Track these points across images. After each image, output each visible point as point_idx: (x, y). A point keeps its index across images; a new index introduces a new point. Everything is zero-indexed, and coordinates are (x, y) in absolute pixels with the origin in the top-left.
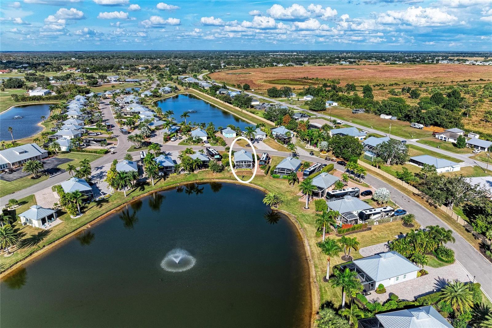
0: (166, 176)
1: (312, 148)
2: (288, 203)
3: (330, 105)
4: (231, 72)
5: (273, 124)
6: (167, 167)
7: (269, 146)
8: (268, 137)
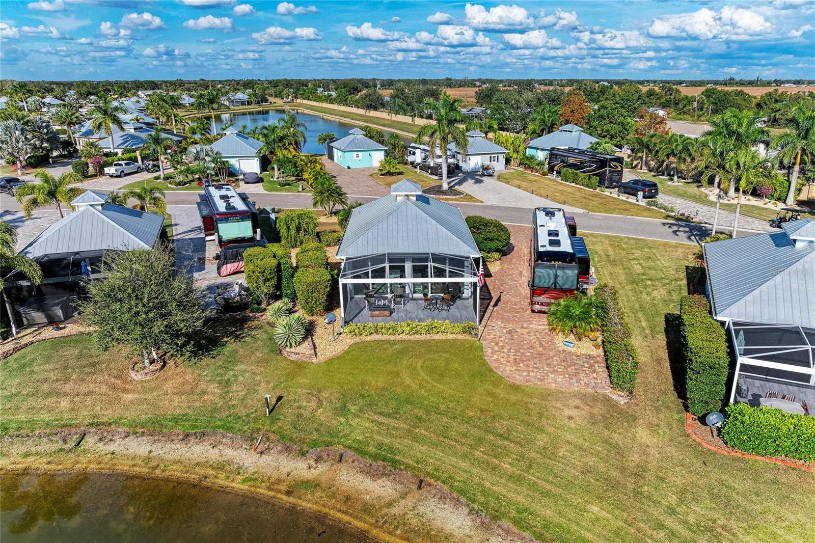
7: (532, 192)
8: (514, 167)
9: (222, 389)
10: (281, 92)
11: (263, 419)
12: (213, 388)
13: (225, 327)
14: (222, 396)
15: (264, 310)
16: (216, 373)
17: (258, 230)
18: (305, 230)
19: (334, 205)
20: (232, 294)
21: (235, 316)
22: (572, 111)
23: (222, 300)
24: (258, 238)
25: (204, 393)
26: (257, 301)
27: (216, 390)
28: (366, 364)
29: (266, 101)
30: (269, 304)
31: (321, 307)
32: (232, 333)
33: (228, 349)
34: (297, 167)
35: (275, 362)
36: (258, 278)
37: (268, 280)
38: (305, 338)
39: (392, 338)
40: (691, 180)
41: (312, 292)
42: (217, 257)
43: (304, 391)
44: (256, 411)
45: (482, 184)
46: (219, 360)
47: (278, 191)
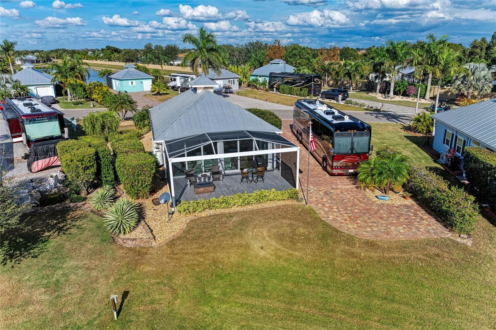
7: (266, 100)
8: (244, 88)
9: (51, 295)
10: (61, 55)
11: (111, 324)
12: (40, 295)
13: (44, 221)
14: (51, 304)
15: (85, 199)
16: (40, 275)
17: (66, 130)
18: (109, 128)
19: (126, 112)
20: (48, 187)
21: (53, 209)
22: (274, 53)
23: (39, 194)
24: (66, 136)
25: (28, 303)
26: (75, 191)
27: (43, 297)
28: (211, 240)
29: (51, 60)
30: (89, 193)
31: (147, 190)
32: (53, 227)
33: (52, 244)
34: (86, 91)
35: (110, 252)
36: (77, 167)
37: (87, 168)
38: (138, 222)
39: (226, 211)
40: (359, 91)
41: (138, 175)
42: (26, 157)
43: (153, 281)
44: (99, 315)
45: (229, 97)
46: (43, 258)
47: (72, 108)
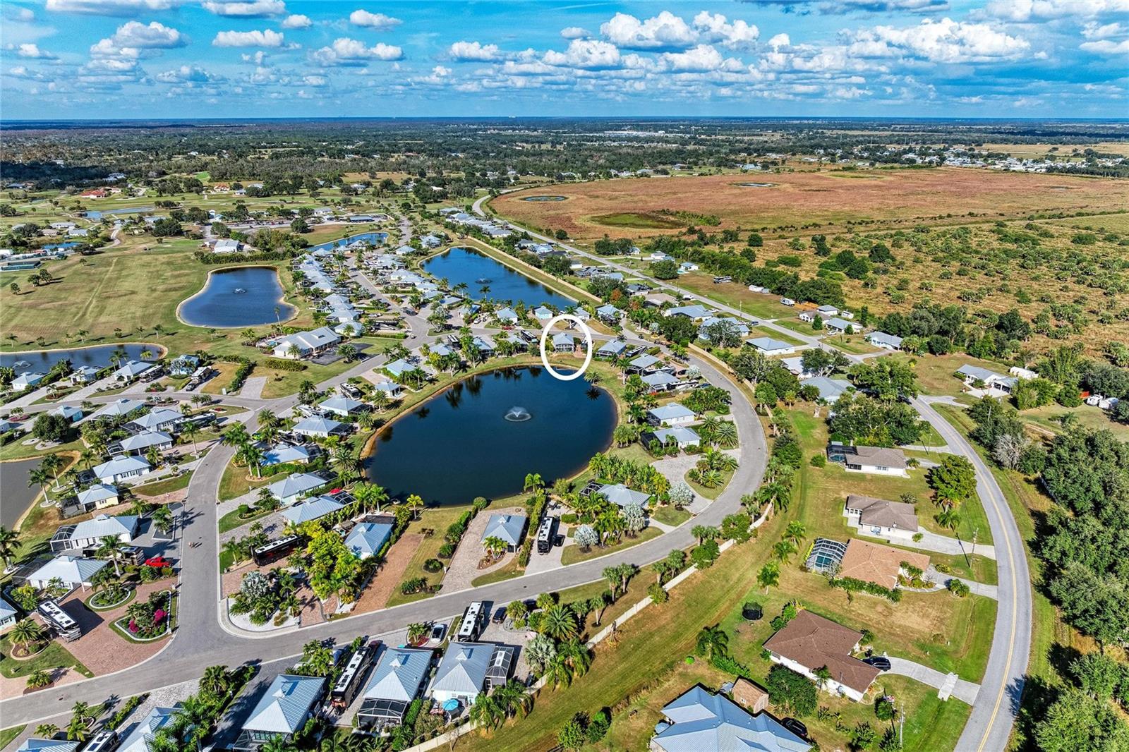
0: (484, 359)
1: (643, 330)
2: (608, 381)
3: (686, 269)
4: (529, 193)
5: (600, 300)
6: (484, 351)
